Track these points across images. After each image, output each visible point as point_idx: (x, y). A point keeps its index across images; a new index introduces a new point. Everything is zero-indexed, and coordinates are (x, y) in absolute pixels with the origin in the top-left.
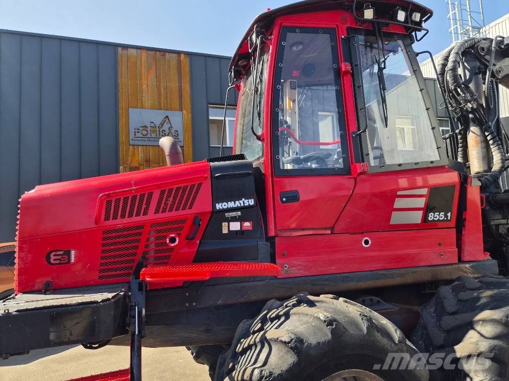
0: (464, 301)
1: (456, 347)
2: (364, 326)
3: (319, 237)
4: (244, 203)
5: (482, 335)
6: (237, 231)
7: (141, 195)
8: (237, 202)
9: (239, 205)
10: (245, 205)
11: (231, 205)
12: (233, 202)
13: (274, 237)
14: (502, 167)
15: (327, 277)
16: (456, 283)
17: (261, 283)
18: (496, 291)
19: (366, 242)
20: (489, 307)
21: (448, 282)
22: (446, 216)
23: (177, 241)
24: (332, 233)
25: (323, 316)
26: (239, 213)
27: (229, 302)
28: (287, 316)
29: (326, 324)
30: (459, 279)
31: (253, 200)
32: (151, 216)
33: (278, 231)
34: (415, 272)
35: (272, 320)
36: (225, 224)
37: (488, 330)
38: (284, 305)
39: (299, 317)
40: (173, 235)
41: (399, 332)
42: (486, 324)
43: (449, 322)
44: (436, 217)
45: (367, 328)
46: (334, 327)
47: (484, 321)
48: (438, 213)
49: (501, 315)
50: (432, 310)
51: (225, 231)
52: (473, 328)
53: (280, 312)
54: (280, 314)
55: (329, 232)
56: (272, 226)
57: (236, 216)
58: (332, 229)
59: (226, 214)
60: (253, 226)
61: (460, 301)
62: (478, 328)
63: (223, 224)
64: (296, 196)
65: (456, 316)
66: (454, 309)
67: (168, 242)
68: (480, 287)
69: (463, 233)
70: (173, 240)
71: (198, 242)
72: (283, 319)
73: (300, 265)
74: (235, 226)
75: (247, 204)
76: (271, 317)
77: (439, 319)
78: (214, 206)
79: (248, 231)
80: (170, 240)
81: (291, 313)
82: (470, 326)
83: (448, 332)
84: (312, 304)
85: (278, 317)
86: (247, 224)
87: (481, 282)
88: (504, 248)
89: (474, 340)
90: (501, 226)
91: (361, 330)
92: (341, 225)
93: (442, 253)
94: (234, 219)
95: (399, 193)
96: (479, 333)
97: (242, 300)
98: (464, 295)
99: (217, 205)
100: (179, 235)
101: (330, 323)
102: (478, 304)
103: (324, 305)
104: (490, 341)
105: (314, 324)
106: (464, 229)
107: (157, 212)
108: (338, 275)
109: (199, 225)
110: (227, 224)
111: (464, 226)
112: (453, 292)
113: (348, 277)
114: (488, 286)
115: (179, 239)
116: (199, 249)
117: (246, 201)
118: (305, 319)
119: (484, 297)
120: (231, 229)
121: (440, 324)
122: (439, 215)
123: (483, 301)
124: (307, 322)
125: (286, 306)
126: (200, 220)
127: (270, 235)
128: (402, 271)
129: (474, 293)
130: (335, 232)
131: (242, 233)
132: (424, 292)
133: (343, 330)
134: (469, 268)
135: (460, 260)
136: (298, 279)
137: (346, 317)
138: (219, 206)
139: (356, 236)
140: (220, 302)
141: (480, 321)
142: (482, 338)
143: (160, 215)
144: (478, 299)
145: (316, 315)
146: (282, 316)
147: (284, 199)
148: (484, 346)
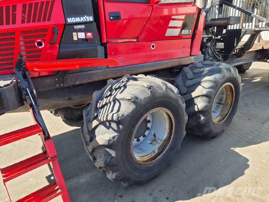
0: (196, 73)
1: (192, 94)
2: (164, 88)
3: (131, 43)
4: (86, 19)
5: (204, 87)
6: (83, 39)
7: (6, 7)
8: (81, 18)
9: (83, 21)
10: (87, 20)
11: (78, 20)
12: (79, 18)
13: (106, 43)
14: (211, 6)
15: (134, 66)
16: (191, 66)
17: (100, 71)
18: (211, 68)
19: (153, 47)
20: (207, 75)
21: (187, 65)
22: (189, 32)
23: (43, 44)
24: (137, 41)
25: (146, 85)
26: (83, 26)
27: (83, 82)
28: (125, 86)
29: (148, 88)
30: (192, 63)
31: (92, 17)
32: (18, 25)
33: (108, 39)
34: (173, 61)
35: (116, 89)
36: (74, 34)
37: (207, 85)
38: (121, 81)
39: (132, 87)
40: (40, 41)
41: (176, 89)
42: (206, 82)
43: (189, 83)
44: (185, 32)
45: (165, 88)
46: (152, 89)
47: (205, 81)
48: (186, 30)
49: (213, 78)
50: (181, 79)
51: (75, 38)
52: (200, 85)
53: (120, 85)
54: (121, 86)
55: (136, 40)
56: (105, 36)
57: (82, 29)
58: (137, 38)
59: (75, 27)
60: (93, 35)
61: (194, 73)
62: (202, 84)
63: (74, 33)
64: (119, 16)
65: (193, 80)
66: (192, 77)
67: (36, 45)
68: (203, 66)
69: (194, 41)
70: (40, 44)
71: (58, 46)
72: (122, 88)
73: (121, 60)
74: (82, 35)
75: (88, 20)
76: (116, 88)
77: (184, 82)
78: (66, 20)
79: (90, 39)
80: (38, 44)
81: (127, 85)
82: (199, 84)
83: (188, 87)
84: (136, 80)
85: (120, 88)
86: (89, 34)
87: (203, 64)
88: (204, 49)
89: (200, 90)
90: (205, 38)
91: (162, 90)
92: (143, 36)
93: (184, 52)
94: (80, 30)
95: (173, 17)
96: (203, 86)
97: (90, 81)
98: (196, 71)
99: (68, 19)
100: (44, 40)
101: (150, 88)
102: (203, 74)
103: (142, 79)
104: (207, 89)
105: (141, 89)
106: (195, 39)
107: (23, 22)
108: (139, 65)
109: (58, 33)
110: (76, 33)
111: (195, 37)
112: (190, 70)
113: (143, 66)
114: (207, 66)
115: (44, 43)
116: (60, 51)
117: (87, 18)
118: (136, 87)
119: (205, 71)
120: (79, 37)
121: (185, 84)
122: (186, 31)
123: (205, 73)
124: (137, 89)
125: (123, 82)
126: (58, 30)
127: (104, 42)
128: (167, 61)
129: (201, 69)
130: (139, 40)
131: (86, 40)
132: (173, 71)
133: (155, 90)
134: (193, 59)
135: (190, 55)
136: (120, 68)
137: (155, 84)
138: (70, 20)
139: (149, 43)
140: (77, 83)
141: (204, 81)
142: (204, 89)
143: (26, 25)
144: (203, 72)
145: (142, 85)
146: (122, 87)
147: (112, 18)
148: (205, 92)
